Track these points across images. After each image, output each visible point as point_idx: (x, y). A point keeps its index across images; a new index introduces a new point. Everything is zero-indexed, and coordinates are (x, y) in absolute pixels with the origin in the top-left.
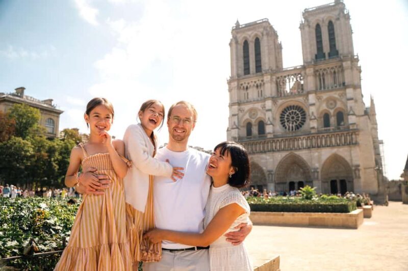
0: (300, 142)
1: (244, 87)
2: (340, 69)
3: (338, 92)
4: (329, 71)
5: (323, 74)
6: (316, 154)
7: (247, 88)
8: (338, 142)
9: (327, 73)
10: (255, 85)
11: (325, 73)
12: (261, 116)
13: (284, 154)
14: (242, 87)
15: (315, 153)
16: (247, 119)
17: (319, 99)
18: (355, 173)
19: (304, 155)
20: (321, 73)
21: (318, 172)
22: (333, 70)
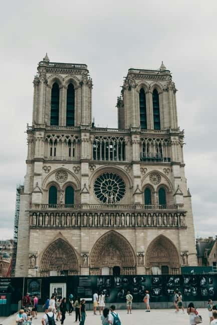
0: (123, 218)
1: (51, 140)
2: (166, 143)
3: (163, 167)
4: (154, 143)
5: (148, 144)
6: (142, 234)
7: (56, 142)
8: (165, 222)
9: (152, 143)
10: (68, 140)
11: (150, 143)
12: (71, 181)
13: (103, 232)
14: (49, 139)
15: (140, 234)
16: (53, 182)
17: (143, 170)
18: (184, 260)
19: (127, 234)
20: (146, 143)
21: (143, 256)
22: (159, 142)
